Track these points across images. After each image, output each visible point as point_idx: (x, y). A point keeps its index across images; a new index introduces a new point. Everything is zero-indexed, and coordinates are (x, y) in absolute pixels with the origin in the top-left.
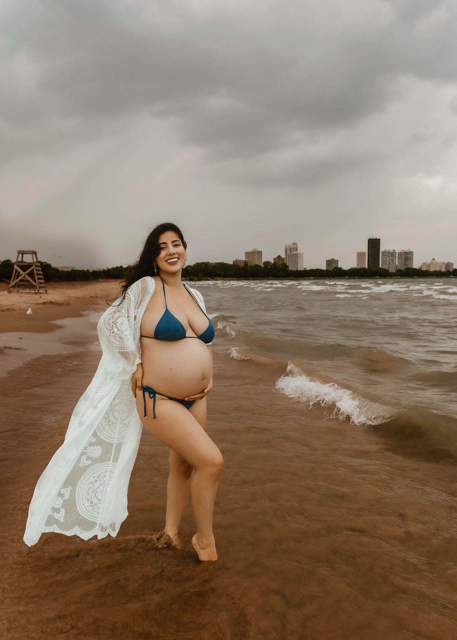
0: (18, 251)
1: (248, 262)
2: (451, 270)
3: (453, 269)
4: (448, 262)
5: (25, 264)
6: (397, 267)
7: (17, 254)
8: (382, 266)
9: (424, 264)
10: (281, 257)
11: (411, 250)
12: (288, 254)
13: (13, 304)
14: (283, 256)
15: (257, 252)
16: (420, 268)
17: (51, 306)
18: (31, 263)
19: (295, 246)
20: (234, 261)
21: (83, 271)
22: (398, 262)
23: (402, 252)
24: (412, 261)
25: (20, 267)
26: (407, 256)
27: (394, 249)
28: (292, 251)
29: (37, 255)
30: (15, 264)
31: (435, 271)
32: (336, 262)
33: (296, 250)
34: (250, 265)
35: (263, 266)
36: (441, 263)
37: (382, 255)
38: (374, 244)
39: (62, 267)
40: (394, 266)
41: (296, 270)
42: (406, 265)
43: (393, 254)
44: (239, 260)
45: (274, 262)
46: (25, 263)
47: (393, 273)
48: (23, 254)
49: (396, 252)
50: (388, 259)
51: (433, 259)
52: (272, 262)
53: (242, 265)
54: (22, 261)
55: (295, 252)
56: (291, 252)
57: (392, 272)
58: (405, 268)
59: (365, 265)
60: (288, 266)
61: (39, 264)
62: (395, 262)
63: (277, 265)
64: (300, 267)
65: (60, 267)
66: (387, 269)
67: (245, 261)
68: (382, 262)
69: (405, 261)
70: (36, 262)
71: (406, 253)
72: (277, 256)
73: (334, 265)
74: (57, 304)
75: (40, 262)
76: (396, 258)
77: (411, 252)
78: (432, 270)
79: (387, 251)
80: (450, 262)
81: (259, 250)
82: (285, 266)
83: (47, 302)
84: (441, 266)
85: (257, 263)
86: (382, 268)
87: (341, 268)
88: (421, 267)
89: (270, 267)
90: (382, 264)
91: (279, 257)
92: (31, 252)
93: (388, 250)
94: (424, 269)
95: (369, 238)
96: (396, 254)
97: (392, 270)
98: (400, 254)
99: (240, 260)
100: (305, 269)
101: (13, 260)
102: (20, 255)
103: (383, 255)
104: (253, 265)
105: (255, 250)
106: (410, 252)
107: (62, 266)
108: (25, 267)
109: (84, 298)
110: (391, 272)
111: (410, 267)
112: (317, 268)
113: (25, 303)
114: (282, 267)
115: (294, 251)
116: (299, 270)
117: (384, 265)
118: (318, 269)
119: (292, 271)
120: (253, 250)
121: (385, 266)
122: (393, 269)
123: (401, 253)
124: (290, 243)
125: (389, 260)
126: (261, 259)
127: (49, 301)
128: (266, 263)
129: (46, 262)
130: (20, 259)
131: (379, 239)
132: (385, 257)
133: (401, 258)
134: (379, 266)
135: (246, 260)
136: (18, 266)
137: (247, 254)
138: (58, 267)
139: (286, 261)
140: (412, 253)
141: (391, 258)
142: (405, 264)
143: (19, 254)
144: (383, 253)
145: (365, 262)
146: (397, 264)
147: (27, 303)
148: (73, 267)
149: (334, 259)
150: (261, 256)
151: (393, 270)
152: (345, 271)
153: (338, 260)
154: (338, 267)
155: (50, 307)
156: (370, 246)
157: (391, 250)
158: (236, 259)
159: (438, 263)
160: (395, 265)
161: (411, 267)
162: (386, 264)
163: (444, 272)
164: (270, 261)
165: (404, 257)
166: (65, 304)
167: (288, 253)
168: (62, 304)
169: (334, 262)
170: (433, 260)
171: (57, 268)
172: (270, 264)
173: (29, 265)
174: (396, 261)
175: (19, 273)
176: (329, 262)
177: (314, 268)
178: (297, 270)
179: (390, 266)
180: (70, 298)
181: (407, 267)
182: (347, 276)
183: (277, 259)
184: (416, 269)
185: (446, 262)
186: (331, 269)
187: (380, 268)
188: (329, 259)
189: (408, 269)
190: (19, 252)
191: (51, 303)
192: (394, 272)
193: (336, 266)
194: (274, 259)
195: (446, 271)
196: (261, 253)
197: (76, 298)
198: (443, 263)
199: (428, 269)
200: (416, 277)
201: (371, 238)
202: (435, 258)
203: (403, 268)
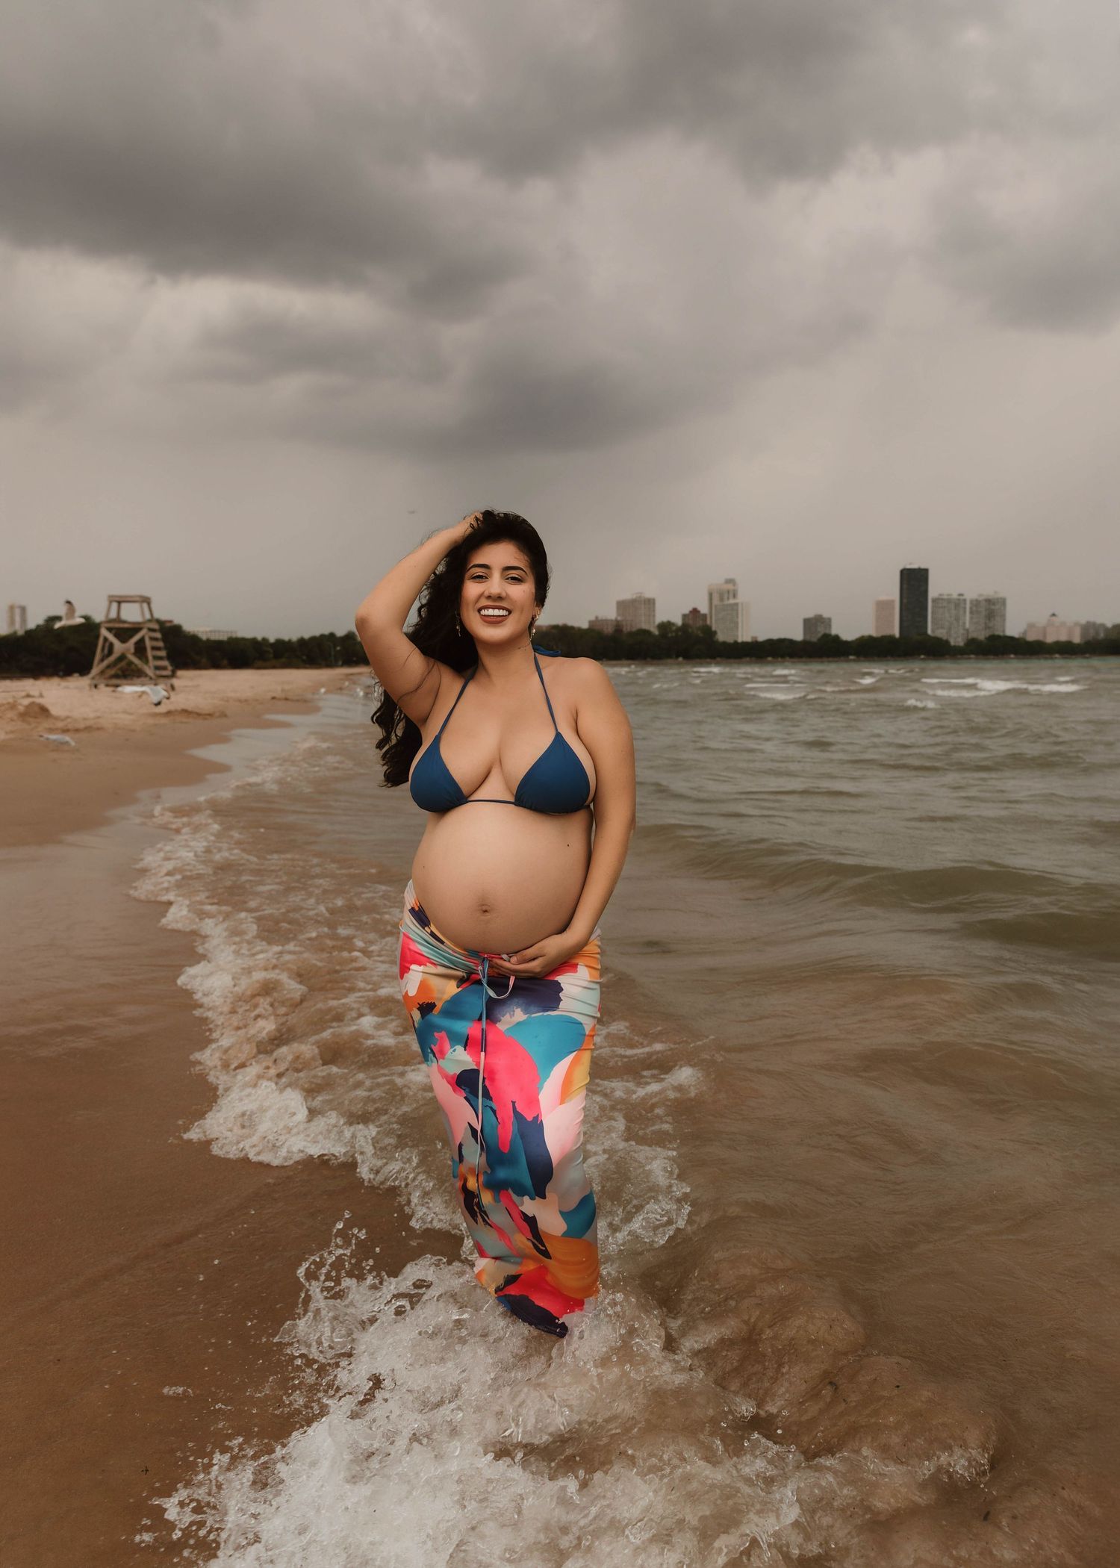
0: (110, 597)
1: (624, 623)
4: (1088, 622)
5: (126, 626)
6: (966, 634)
7: (106, 603)
8: (933, 631)
9: (1031, 626)
10: (699, 612)
11: (1001, 595)
12: (716, 606)
13: (98, 714)
14: (704, 609)
15: (645, 601)
16: (1021, 635)
17: (185, 720)
18: (139, 623)
19: (730, 587)
20: (590, 622)
21: (254, 641)
22: (970, 622)
23: (981, 599)
24: (1004, 620)
25: (114, 632)
26: (992, 608)
27: (961, 592)
28: (725, 596)
29: (153, 606)
30: (102, 625)
31: (1057, 643)
32: (827, 622)
33: (734, 596)
34: (629, 630)
35: (656, 632)
36: (1072, 624)
37: (933, 607)
38: (914, 581)
39: (206, 632)
40: (962, 631)
41: (732, 641)
42: (989, 628)
43: (958, 603)
44: (602, 620)
45: (683, 624)
46: (125, 622)
47: (959, 647)
48: (119, 603)
49: (965, 600)
50: (947, 615)
51: (1054, 615)
52: (678, 621)
53: (609, 630)
54: (118, 620)
55: (732, 601)
56: (722, 599)
57: (957, 644)
58: (987, 635)
59: (893, 630)
60: (715, 633)
61: (156, 626)
62: (964, 623)
63: (690, 630)
64: (742, 636)
65: (203, 632)
66: (945, 638)
67: (616, 621)
68: (932, 622)
69: (987, 622)
70: (150, 621)
71: (988, 601)
72: (691, 609)
73: (821, 631)
74: (199, 714)
75: (158, 621)
76: (965, 612)
77: (1001, 598)
78: (1050, 639)
79: (945, 597)
80: (1093, 620)
81: (648, 595)
82: (709, 632)
83: (176, 711)
84: (1070, 631)
85: (644, 626)
86: (933, 635)
87: (837, 637)
88: (1025, 633)
89: (674, 634)
90: (932, 626)
91: (695, 611)
92: (138, 599)
93: (948, 595)
94: (1031, 638)
95: (901, 567)
96: (965, 604)
97: (957, 640)
98: (976, 603)
99: (604, 618)
100: (754, 640)
101: (98, 617)
102: (115, 605)
103: (937, 607)
104: (634, 629)
105: (640, 597)
106: (998, 599)
107: (208, 629)
108: (124, 632)
109: (257, 700)
110: (955, 646)
111: (999, 633)
112: (782, 636)
113: (125, 712)
114: (701, 635)
115: (728, 598)
116: (740, 640)
117: (938, 628)
118: (786, 640)
119: (724, 643)
120: (634, 597)
121: (940, 631)
122: (958, 637)
123: (977, 600)
124: (718, 579)
125: (951, 617)
126: (654, 616)
127: (179, 708)
128: (665, 627)
129: (171, 622)
130: (113, 615)
131: (926, 571)
132: (941, 610)
133: (976, 612)
134: (926, 633)
135: (619, 618)
136: (110, 629)
137: (622, 605)
138: (198, 631)
139: (711, 622)
140: (1003, 602)
141: (953, 612)
142: (987, 627)
143: (111, 602)
144: (934, 601)
145: (893, 622)
146: (967, 625)
147: (131, 714)
148: (231, 632)
149: (820, 616)
150: (654, 611)
151: (960, 640)
152: (847, 643)
154: (830, 635)
155: (182, 722)
156: (905, 586)
157: (955, 596)
158: (597, 618)
159: (1063, 624)
160: (964, 629)
161: (1001, 634)
162: (942, 628)
163: (1079, 645)
164: (673, 620)
165: (986, 610)
166: (217, 714)
167: (716, 601)
168: (209, 715)
169: (823, 623)
170: (1054, 618)
171: (196, 633)
172: (674, 628)
173: (135, 629)
174: (965, 619)
175: (111, 645)
176: (809, 624)
178: (736, 643)
179: (953, 632)
180: (227, 701)
181: (992, 634)
182: (851, 654)
183: (690, 617)
184: (1012, 638)
185: (1083, 621)
186: (814, 639)
187: (929, 636)
188: (810, 615)
189: (993, 638)
190: (112, 599)
191: (185, 711)
192: (962, 644)
193: (827, 632)
194: (684, 616)
195: (1083, 642)
196: (654, 603)
197: (240, 701)
198: (1076, 624)
199: (1041, 638)
200: (1012, 656)
201: (908, 567)
202: (1056, 613)
203: (981, 635)
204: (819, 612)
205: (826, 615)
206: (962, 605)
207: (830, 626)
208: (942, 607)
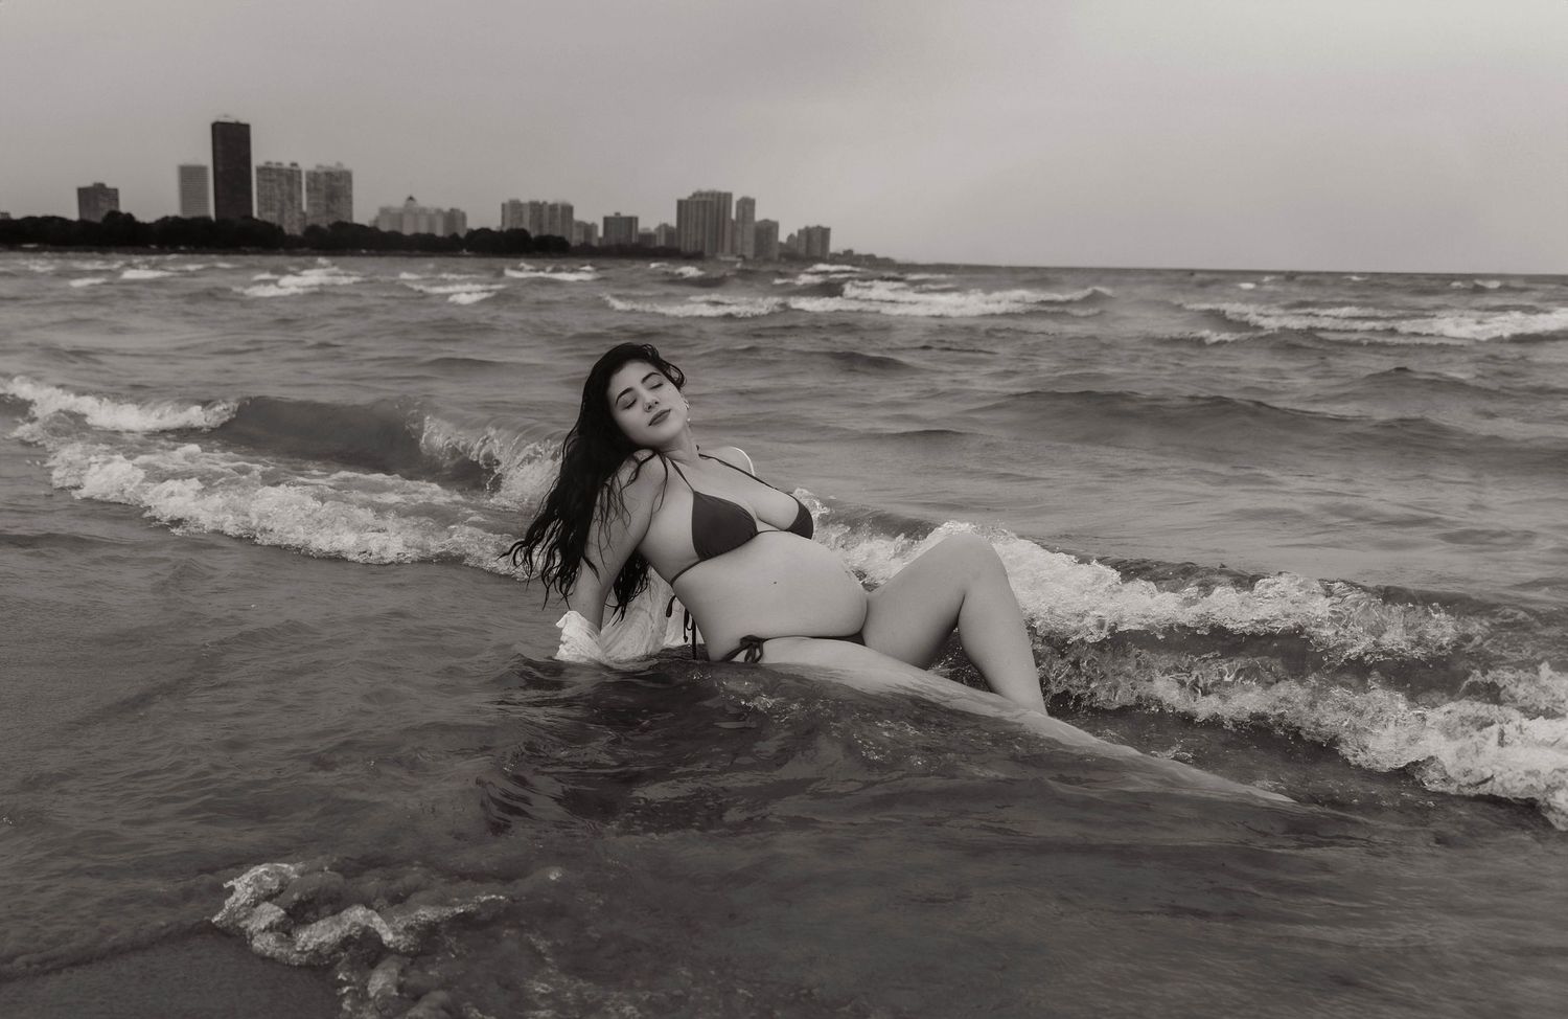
2: (462, 235)
3: (465, 232)
4: (452, 210)
6: (305, 219)
8: (259, 213)
9: (384, 211)
11: (347, 166)
16: (374, 224)
22: (308, 204)
23: (320, 171)
24: (351, 203)
26: (334, 185)
27: (295, 161)
31: (417, 236)
32: (113, 195)
36: (433, 212)
37: (258, 179)
38: (231, 140)
40: (297, 215)
42: (332, 212)
43: (291, 175)
47: (296, 236)
49: (299, 172)
50: (277, 191)
51: (411, 198)
57: (294, 233)
58: (331, 222)
59: (206, 205)
62: (300, 205)
66: (278, 224)
68: (258, 201)
69: (331, 204)
71: (329, 174)
73: (105, 208)
76: (300, 188)
77: (347, 172)
78: (408, 231)
79: (274, 166)
80: (458, 210)
84: (431, 222)
86: (260, 218)
87: (130, 217)
88: (377, 221)
90: (259, 205)
93: (278, 164)
94: (385, 227)
95: (213, 119)
96: (300, 177)
97: (293, 228)
98: (314, 177)
103: (265, 180)
106: (343, 172)
110: (291, 236)
111: (344, 219)
112: (50, 213)
117: (266, 210)
118: (54, 218)
121: (269, 214)
122: (293, 223)
123: (315, 174)
125: (282, 195)
131: (248, 127)
132: (268, 184)
133: (316, 189)
134: (251, 214)
140: (349, 176)
141: (286, 187)
142: (329, 211)
144: (260, 170)
145: (205, 198)
146: (305, 207)
149: (102, 186)
151: (297, 227)
152: (144, 224)
153: (116, 190)
154: (120, 214)
156: (220, 147)
157: (287, 165)
159: (423, 211)
160: (302, 213)
161: (349, 221)
162: (271, 210)
163: (443, 238)
165: (328, 188)
169: (106, 195)
170: (411, 202)
174: (301, 199)
176: (88, 196)
177: (39, 214)
179: (286, 216)
181: (336, 220)
182: (153, 244)
184: (362, 227)
185: (446, 209)
186: (97, 218)
187: (256, 220)
188: (88, 183)
189: (341, 226)
193: (113, 208)
195: (447, 235)
198: (439, 211)
199: (397, 229)
200: (364, 251)
201: (222, 120)
202: (414, 196)
203: (324, 223)
204: (100, 180)
205: (109, 185)
206: (297, 179)
207: (116, 200)
208: (271, 181)
